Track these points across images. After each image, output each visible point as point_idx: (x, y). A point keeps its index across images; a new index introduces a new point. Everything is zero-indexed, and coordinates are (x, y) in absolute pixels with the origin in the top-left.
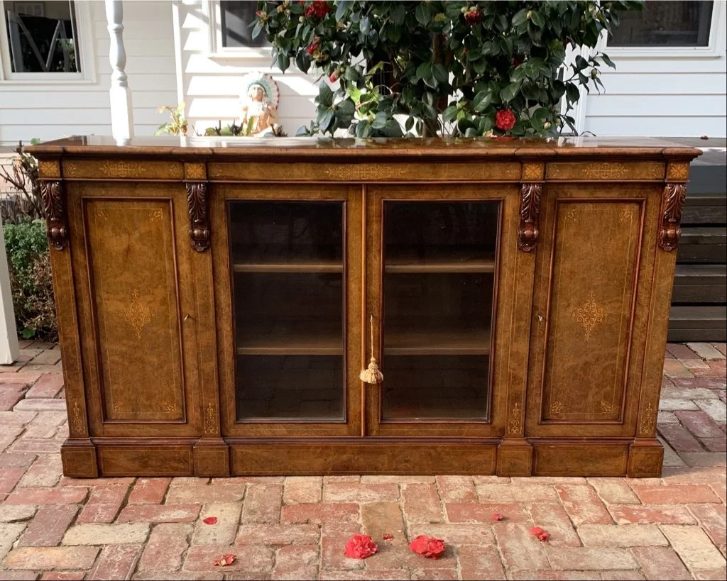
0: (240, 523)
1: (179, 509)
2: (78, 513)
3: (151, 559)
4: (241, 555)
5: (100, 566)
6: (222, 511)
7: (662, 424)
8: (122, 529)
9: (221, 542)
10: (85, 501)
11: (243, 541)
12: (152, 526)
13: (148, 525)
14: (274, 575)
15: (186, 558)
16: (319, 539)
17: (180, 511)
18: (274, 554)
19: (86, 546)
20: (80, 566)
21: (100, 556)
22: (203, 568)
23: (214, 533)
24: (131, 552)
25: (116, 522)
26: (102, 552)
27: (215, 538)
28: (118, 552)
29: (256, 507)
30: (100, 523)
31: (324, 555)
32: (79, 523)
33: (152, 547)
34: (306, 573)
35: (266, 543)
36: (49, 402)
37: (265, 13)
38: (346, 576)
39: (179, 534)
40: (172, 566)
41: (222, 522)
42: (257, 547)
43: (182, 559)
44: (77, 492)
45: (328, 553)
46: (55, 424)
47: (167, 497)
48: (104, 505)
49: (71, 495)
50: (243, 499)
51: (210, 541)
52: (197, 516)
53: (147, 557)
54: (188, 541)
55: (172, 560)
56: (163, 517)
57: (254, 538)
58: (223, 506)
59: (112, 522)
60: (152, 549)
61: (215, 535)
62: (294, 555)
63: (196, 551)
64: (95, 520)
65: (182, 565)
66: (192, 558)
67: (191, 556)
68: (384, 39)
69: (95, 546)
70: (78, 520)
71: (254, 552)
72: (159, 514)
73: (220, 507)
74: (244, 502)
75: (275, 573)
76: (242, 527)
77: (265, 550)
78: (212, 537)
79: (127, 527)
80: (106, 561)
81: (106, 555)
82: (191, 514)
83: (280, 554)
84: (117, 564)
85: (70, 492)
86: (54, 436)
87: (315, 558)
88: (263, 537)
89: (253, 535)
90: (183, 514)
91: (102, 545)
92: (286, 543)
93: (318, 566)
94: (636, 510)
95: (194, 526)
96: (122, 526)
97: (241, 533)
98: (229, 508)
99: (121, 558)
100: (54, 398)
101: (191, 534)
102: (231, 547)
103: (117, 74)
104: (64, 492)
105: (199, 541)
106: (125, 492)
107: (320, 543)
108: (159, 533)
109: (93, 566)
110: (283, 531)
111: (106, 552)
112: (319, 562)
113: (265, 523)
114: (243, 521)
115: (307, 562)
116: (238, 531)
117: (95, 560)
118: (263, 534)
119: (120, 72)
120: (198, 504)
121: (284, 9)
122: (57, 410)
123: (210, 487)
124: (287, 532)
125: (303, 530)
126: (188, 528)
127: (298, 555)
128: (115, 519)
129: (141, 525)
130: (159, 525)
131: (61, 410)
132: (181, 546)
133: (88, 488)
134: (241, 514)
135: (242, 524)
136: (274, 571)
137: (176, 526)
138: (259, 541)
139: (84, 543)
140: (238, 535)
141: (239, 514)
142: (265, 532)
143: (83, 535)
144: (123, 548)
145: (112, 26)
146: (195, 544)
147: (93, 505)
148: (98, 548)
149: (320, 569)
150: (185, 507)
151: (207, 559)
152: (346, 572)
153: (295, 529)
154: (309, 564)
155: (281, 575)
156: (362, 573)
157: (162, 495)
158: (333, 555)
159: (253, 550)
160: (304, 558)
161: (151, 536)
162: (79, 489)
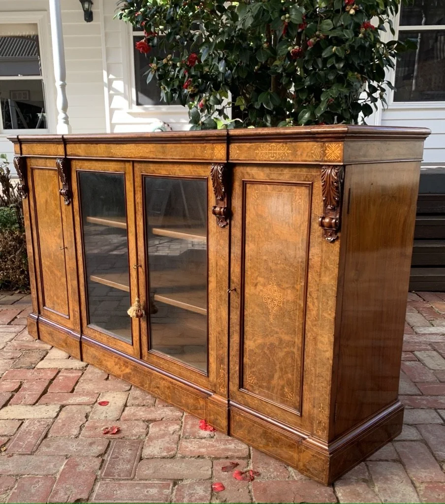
0: (126, 406)
1: (83, 396)
2: (11, 398)
3: (58, 429)
4: (124, 427)
5: (20, 433)
6: (114, 397)
7: (437, 343)
8: (39, 409)
9: (110, 418)
10: (17, 390)
11: (127, 417)
12: (62, 407)
13: (59, 406)
14: (146, 442)
15: (83, 429)
16: (182, 416)
17: (84, 397)
18: (148, 427)
19: (13, 419)
20: (6, 433)
21: (22, 426)
22: (95, 435)
23: (106, 412)
24: (44, 424)
25: (37, 404)
26: (23, 424)
27: (106, 415)
28: (34, 424)
29: (138, 395)
30: (26, 405)
31: (184, 428)
32: (10, 405)
33: (60, 421)
34: (170, 440)
35: (143, 419)
36: (3, 327)
37: (155, 65)
38: (200, 442)
39: (80, 413)
40: (72, 435)
41: (113, 404)
42: (137, 421)
43: (81, 429)
44: (12, 385)
45: (188, 427)
46: (5, 341)
47: (76, 388)
48: (30, 393)
49: (8, 386)
50: (130, 390)
51: (102, 417)
52: (95, 400)
53: (55, 428)
54: (87, 417)
55: (73, 430)
56: (71, 401)
57: (135, 416)
58: (115, 394)
59: (34, 404)
60: (59, 423)
61: (106, 413)
62: (163, 428)
63: (91, 424)
64: (22, 403)
65: (79, 434)
66: (87, 429)
67: (87, 427)
68: (236, 76)
69: (19, 420)
70: (10, 402)
71: (134, 425)
72: (68, 399)
73: (112, 395)
74: (130, 392)
75: (147, 440)
76: (127, 409)
77: (142, 424)
78: (104, 415)
79: (44, 407)
80: (25, 431)
81: (26, 426)
82: (91, 400)
83: (152, 427)
84: (33, 432)
85: (8, 384)
86: (3, 348)
87: (178, 430)
88: (141, 415)
89: (134, 414)
90: (85, 399)
91: (24, 419)
92: (158, 419)
93: (180, 435)
94: (419, 399)
95: (92, 407)
96: (40, 406)
97: (126, 412)
98: (119, 396)
99: (36, 428)
100: (8, 325)
101: (90, 413)
102: (117, 421)
103: (62, 115)
104: (3, 384)
105: (95, 417)
106: (46, 384)
107: (183, 420)
108: (66, 411)
109: (15, 433)
110: (157, 411)
111: (26, 423)
112: (181, 433)
113: (144, 406)
114: (128, 404)
115: (172, 432)
116: (123, 411)
117: (17, 430)
118: (142, 413)
119: (64, 114)
120: (98, 393)
121: (168, 61)
122: (8, 332)
123: (108, 382)
124: (159, 412)
125: (171, 411)
126: (88, 409)
127: (166, 427)
128: (37, 402)
129: (54, 406)
130: (67, 406)
131: (11, 332)
132: (81, 421)
133: (21, 382)
134: (127, 399)
135: (127, 407)
136: (147, 439)
137: (79, 407)
138: (138, 417)
139: (12, 418)
140: (123, 414)
141: (126, 399)
142: (143, 412)
143: (12, 413)
144: (39, 422)
145: (58, 83)
146: (91, 419)
147: (22, 393)
148: (21, 422)
149: (181, 437)
150: (88, 394)
151: (98, 430)
152: (200, 440)
153: (165, 410)
154: (173, 434)
155: (151, 441)
156: (212, 441)
157: (72, 387)
158: (191, 427)
159: (133, 424)
160: (169, 430)
161: (60, 413)
162: (14, 382)
